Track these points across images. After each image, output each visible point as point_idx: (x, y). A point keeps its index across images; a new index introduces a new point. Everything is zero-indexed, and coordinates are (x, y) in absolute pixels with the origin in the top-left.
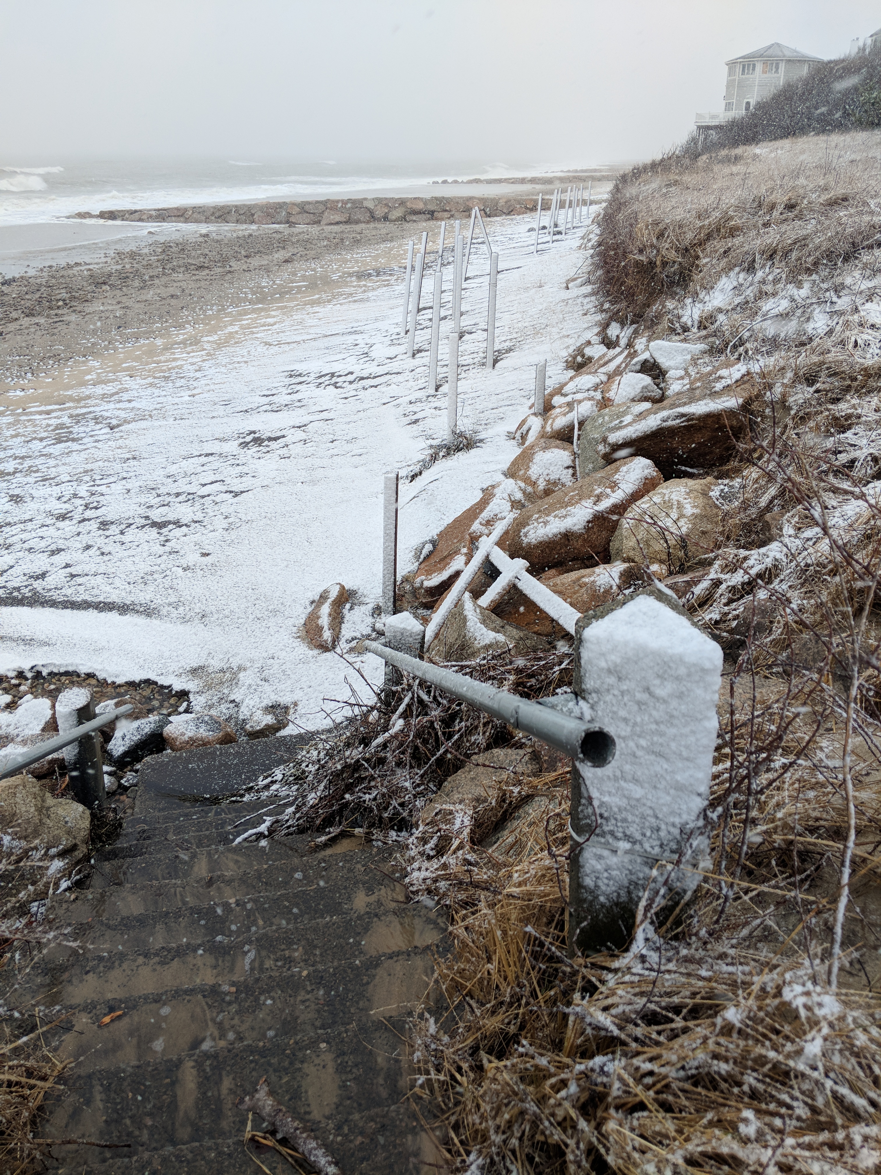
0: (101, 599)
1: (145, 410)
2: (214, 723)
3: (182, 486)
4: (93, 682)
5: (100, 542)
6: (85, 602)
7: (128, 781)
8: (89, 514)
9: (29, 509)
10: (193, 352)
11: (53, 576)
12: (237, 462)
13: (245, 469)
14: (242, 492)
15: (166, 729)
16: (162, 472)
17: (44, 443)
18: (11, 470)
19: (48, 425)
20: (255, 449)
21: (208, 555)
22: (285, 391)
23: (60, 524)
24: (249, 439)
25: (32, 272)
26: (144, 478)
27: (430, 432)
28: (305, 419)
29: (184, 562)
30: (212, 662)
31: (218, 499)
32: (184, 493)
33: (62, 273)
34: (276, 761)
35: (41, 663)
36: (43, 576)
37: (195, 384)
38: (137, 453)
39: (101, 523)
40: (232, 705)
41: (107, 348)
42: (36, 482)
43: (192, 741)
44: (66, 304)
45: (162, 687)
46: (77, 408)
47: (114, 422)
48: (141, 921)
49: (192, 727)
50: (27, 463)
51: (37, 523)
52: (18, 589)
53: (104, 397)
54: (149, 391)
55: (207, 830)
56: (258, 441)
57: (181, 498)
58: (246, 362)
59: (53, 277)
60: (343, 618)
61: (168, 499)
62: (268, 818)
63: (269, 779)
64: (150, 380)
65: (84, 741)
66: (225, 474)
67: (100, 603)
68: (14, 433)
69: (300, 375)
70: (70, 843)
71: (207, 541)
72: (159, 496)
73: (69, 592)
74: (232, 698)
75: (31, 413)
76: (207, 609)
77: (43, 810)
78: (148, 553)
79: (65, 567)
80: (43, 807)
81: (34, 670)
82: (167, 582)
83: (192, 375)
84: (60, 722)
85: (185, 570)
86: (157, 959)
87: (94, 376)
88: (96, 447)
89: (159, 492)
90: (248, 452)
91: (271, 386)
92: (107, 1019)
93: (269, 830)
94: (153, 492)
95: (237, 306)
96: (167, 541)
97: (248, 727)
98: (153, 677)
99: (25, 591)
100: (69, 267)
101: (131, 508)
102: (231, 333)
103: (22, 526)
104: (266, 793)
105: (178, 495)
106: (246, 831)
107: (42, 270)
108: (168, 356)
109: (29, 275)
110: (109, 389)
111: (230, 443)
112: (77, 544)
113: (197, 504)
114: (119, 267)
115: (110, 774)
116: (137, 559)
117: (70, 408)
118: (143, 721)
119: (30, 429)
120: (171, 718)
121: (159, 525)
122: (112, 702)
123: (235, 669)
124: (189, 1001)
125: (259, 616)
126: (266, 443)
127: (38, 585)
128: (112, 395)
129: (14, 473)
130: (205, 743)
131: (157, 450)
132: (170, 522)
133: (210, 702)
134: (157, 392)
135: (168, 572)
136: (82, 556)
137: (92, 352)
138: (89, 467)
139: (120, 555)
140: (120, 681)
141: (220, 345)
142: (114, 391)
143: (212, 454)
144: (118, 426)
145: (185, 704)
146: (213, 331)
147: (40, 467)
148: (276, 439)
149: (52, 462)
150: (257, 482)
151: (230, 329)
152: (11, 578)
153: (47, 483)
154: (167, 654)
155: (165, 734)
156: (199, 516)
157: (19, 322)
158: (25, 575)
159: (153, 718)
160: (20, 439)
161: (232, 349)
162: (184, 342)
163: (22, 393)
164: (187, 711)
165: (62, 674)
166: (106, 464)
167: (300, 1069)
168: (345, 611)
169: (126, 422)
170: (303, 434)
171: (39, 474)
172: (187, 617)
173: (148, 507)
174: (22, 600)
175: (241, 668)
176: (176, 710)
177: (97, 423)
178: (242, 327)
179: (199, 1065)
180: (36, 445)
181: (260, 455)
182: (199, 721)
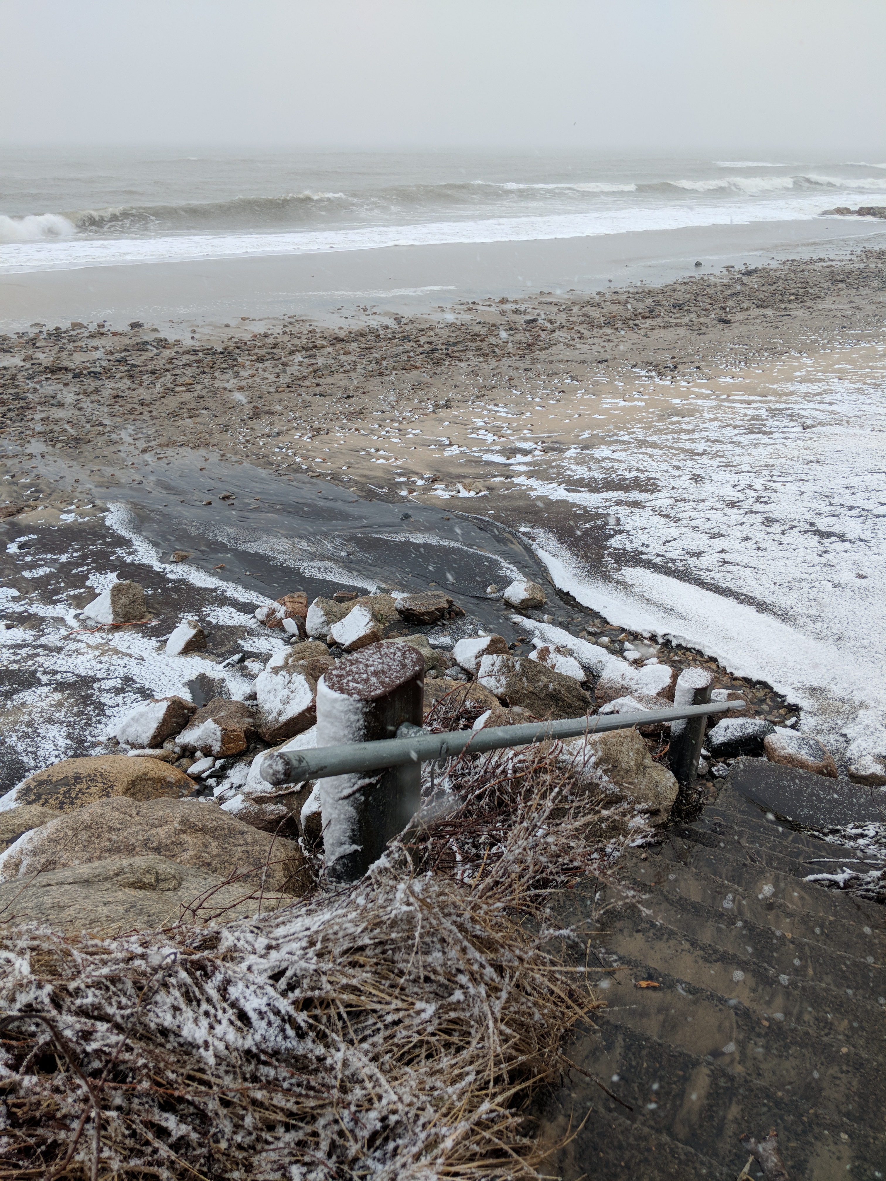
0: (744, 591)
1: (844, 415)
2: (819, 750)
3: (859, 500)
4: (714, 667)
5: (759, 536)
6: (729, 589)
7: (718, 770)
8: (758, 507)
9: (706, 489)
11: (708, 558)
15: (768, 737)
16: (841, 482)
17: (737, 431)
18: (700, 451)
19: (745, 415)
21: (865, 577)
23: (728, 511)
25: (774, 265)
26: (821, 483)
29: (836, 578)
30: (834, 688)
32: (858, 507)
33: (803, 267)
34: (873, 815)
35: (673, 633)
36: (699, 555)
38: (823, 457)
39: (766, 518)
40: (842, 739)
41: (824, 347)
42: (719, 466)
43: (790, 759)
44: (797, 299)
45: (777, 695)
46: (777, 402)
47: (809, 422)
48: (696, 909)
49: (795, 744)
50: (717, 447)
51: (709, 504)
52: (673, 561)
53: (806, 396)
54: (854, 397)
55: (780, 852)
57: (853, 512)
59: (794, 271)
61: (839, 510)
62: (848, 871)
63: (859, 831)
64: (859, 385)
65: (693, 721)
67: (742, 594)
68: (713, 416)
70: (655, 807)
72: (831, 505)
73: (717, 576)
74: (844, 731)
75: (734, 401)
77: (641, 768)
78: (802, 559)
79: (721, 552)
80: (641, 764)
81: (667, 637)
82: (813, 594)
84: (677, 694)
86: (701, 953)
87: (803, 374)
88: (783, 444)
89: (833, 501)
92: (644, 984)
93: (846, 882)
94: (827, 500)
97: (852, 767)
98: (770, 682)
99: (679, 564)
100: (812, 261)
101: (799, 510)
103: (694, 504)
104: (852, 843)
105: (851, 508)
106: (821, 872)
107: (784, 263)
109: (771, 267)
110: (814, 388)
112: (738, 533)
113: (869, 522)
114: (862, 266)
115: (705, 758)
116: (789, 563)
117: (770, 401)
118: (749, 720)
119: (728, 415)
120: (776, 728)
121: (823, 535)
122: (725, 692)
123: (857, 703)
124: (721, 1010)
127: (692, 562)
128: (815, 395)
129: (703, 454)
130: (803, 765)
131: (844, 459)
132: (833, 534)
133: (819, 727)
135: (817, 584)
136: (739, 546)
137: (809, 349)
138: (771, 462)
139: (774, 554)
140: (738, 674)
142: (819, 391)
144: (813, 426)
145: (794, 719)
147: (726, 453)
149: (738, 450)
152: (671, 549)
153: (728, 469)
154: (790, 664)
155: (766, 741)
156: (867, 535)
157: (748, 312)
158: (683, 549)
159: (759, 722)
160: (717, 424)
163: (731, 381)
164: (793, 727)
165: (689, 650)
166: (788, 462)
167: (812, 1144)
169: (821, 424)
171: (724, 460)
172: (822, 635)
173: (817, 514)
174: (674, 571)
175: (863, 705)
176: (783, 722)
177: (791, 420)
179: (714, 1076)
180: (730, 432)
182: (804, 742)
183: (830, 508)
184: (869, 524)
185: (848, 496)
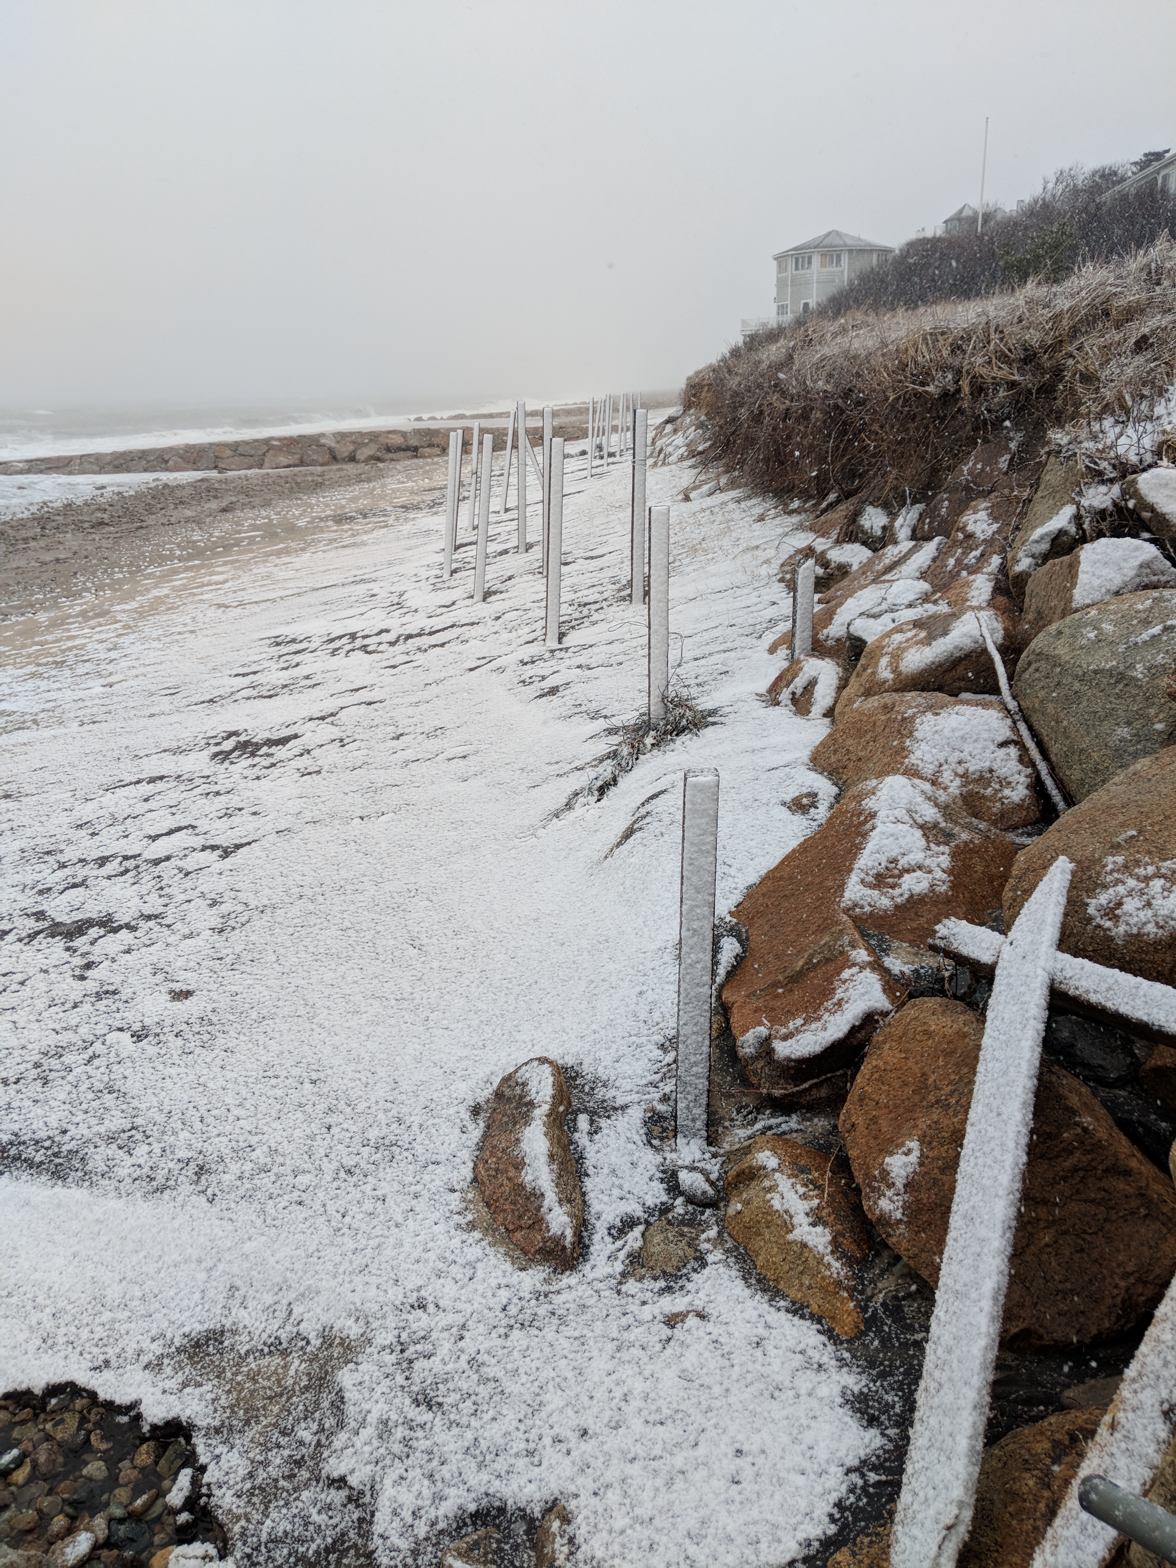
10: (100, 625)
12: (215, 788)
13: (235, 801)
14: (238, 847)
20: (245, 762)
22: (274, 665)
24: (228, 745)
27: (594, 706)
28: (330, 705)
30: (243, 1317)
31: (189, 864)
37: (111, 668)
56: (249, 748)
58: (192, 632)
60: (581, 1158)
66: (195, 813)
69: (293, 641)
71: (180, 962)
72: (62, 866)
76: (208, 1148)
83: (102, 656)
85: (138, 1037)
90: (232, 768)
91: (246, 660)
95: (160, 565)
96: (89, 966)
102: (158, 598)
108: (58, 634)
111: (193, 756)
125: (349, 1162)
126: (264, 750)
134: (44, 685)
141: (141, 614)
143: (161, 778)
145: (185, 1477)
146: (130, 596)
148: (283, 741)
150: (266, 825)
151: (155, 593)
161: (165, 618)
162: (83, 614)
168: (581, 1138)
170: (335, 730)
178: (174, 589)
181: (256, 771)
183: (61, 874)
184: (147, 883)
185: (87, 842)
